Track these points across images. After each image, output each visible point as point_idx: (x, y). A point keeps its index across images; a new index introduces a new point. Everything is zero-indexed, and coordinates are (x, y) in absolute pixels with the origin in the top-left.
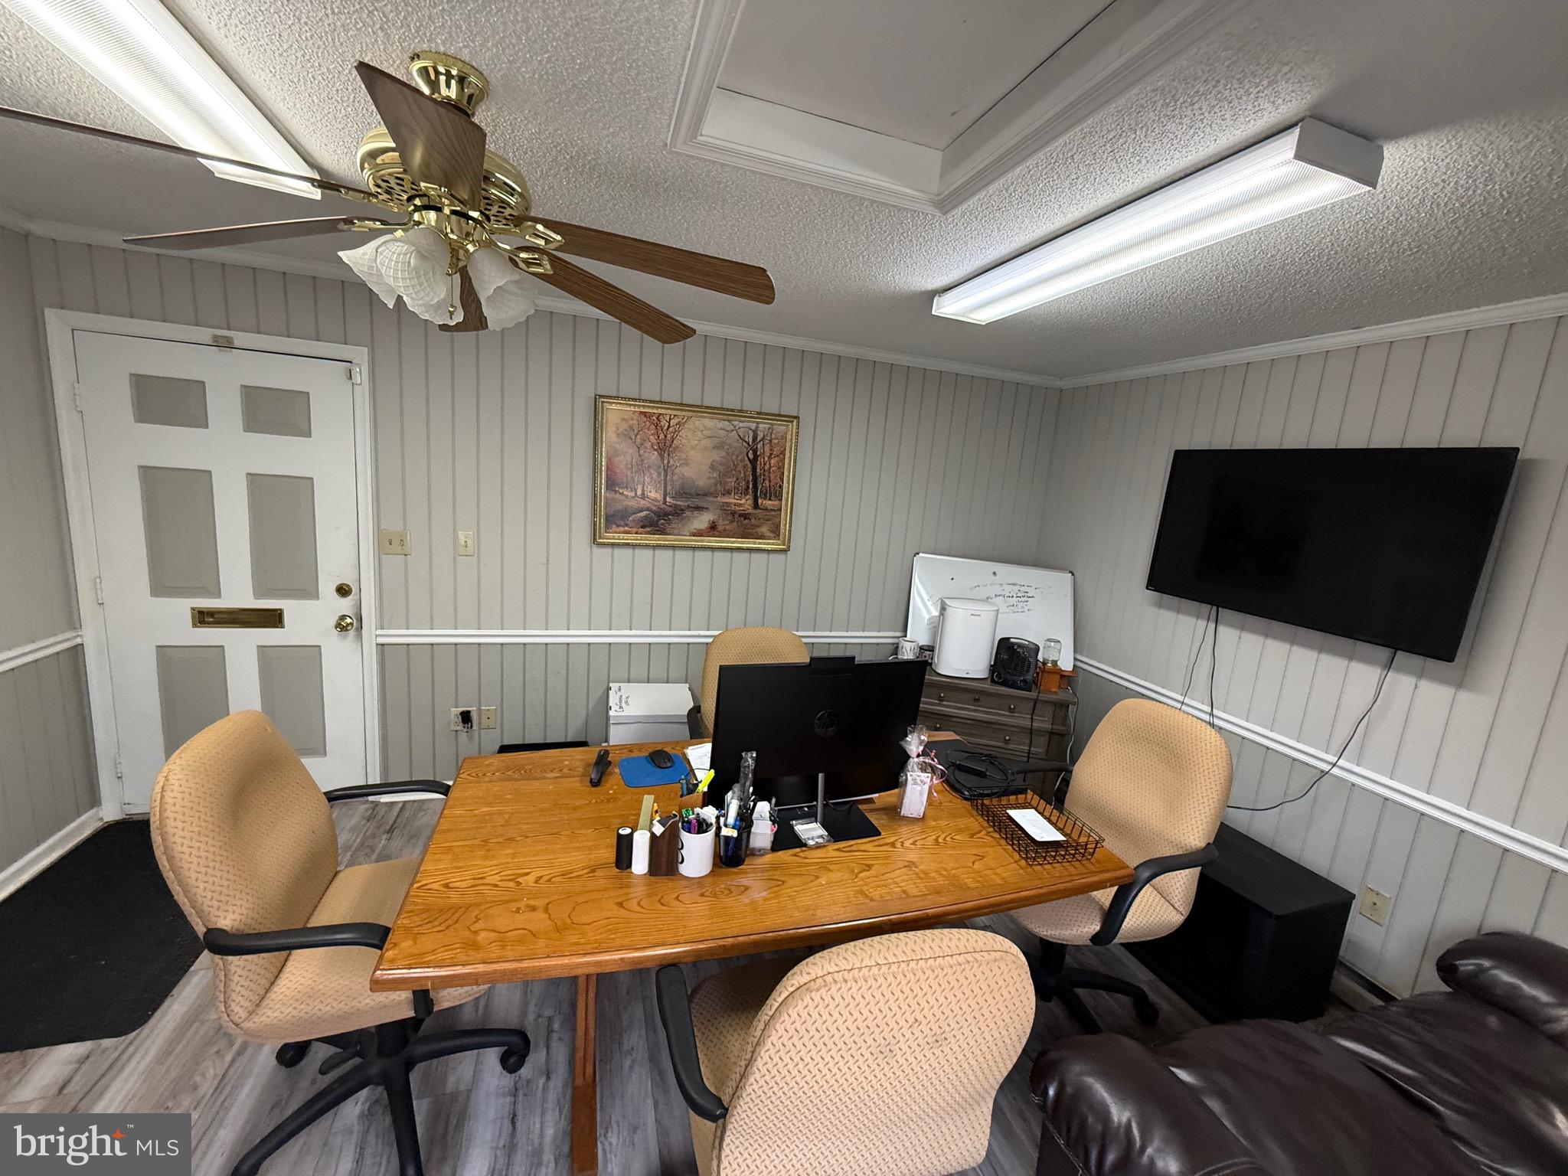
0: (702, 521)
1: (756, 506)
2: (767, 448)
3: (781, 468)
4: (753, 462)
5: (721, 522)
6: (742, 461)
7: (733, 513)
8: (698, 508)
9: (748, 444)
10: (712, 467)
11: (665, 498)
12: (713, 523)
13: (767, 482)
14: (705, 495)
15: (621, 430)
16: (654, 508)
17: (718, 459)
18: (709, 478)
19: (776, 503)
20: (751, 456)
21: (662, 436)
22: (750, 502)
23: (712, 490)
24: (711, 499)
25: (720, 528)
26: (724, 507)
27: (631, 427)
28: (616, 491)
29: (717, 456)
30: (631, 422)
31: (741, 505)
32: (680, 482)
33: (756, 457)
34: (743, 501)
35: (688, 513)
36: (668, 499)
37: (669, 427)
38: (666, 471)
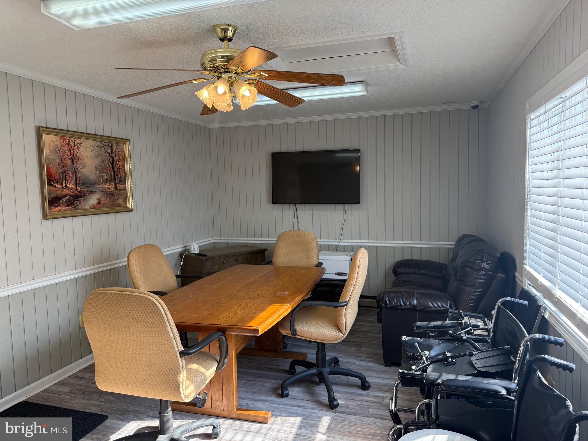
0: (93, 200)
1: (116, 188)
2: (117, 156)
3: (124, 167)
4: (113, 164)
5: (102, 199)
6: (108, 164)
7: (107, 193)
8: (92, 192)
9: (109, 154)
10: (96, 168)
11: (76, 188)
12: (99, 200)
13: (119, 175)
14: (95, 184)
15: (52, 148)
16: (72, 194)
17: (98, 163)
18: (95, 174)
19: (123, 186)
20: (111, 161)
21: (72, 151)
22: (113, 186)
23: (97, 181)
24: (97, 186)
25: (102, 202)
26: (103, 190)
27: (57, 146)
28: (52, 185)
29: (97, 162)
30: (56, 143)
31: (110, 188)
32: (83, 177)
33: (113, 161)
34: (110, 186)
35: (88, 196)
36: (78, 188)
37: (74, 145)
38: (76, 172)
